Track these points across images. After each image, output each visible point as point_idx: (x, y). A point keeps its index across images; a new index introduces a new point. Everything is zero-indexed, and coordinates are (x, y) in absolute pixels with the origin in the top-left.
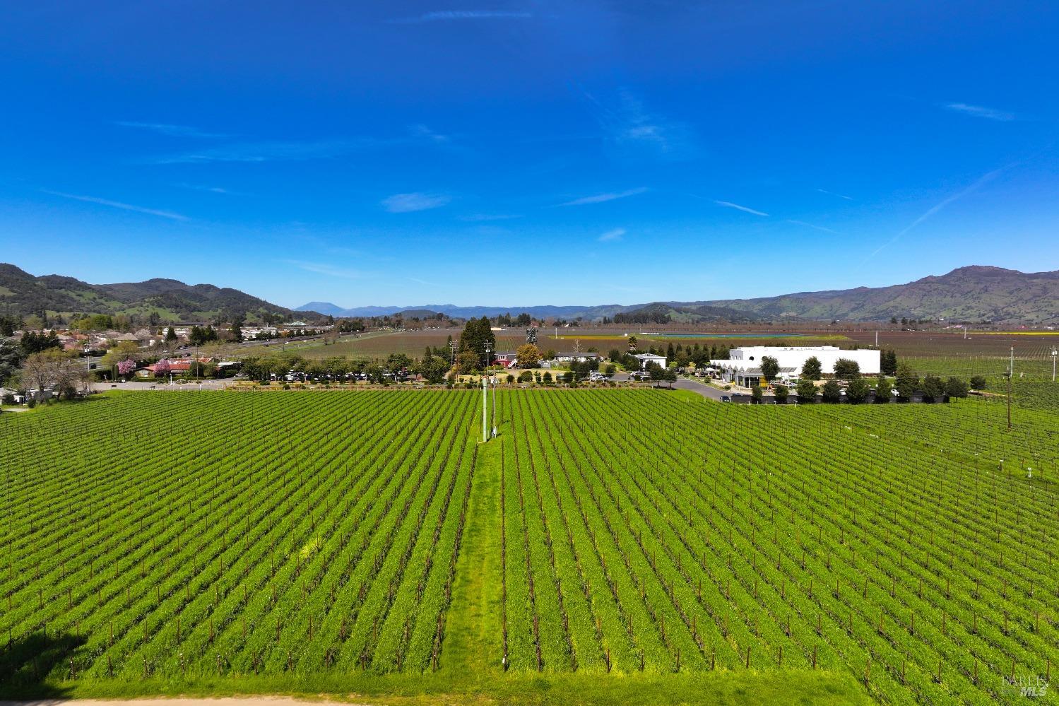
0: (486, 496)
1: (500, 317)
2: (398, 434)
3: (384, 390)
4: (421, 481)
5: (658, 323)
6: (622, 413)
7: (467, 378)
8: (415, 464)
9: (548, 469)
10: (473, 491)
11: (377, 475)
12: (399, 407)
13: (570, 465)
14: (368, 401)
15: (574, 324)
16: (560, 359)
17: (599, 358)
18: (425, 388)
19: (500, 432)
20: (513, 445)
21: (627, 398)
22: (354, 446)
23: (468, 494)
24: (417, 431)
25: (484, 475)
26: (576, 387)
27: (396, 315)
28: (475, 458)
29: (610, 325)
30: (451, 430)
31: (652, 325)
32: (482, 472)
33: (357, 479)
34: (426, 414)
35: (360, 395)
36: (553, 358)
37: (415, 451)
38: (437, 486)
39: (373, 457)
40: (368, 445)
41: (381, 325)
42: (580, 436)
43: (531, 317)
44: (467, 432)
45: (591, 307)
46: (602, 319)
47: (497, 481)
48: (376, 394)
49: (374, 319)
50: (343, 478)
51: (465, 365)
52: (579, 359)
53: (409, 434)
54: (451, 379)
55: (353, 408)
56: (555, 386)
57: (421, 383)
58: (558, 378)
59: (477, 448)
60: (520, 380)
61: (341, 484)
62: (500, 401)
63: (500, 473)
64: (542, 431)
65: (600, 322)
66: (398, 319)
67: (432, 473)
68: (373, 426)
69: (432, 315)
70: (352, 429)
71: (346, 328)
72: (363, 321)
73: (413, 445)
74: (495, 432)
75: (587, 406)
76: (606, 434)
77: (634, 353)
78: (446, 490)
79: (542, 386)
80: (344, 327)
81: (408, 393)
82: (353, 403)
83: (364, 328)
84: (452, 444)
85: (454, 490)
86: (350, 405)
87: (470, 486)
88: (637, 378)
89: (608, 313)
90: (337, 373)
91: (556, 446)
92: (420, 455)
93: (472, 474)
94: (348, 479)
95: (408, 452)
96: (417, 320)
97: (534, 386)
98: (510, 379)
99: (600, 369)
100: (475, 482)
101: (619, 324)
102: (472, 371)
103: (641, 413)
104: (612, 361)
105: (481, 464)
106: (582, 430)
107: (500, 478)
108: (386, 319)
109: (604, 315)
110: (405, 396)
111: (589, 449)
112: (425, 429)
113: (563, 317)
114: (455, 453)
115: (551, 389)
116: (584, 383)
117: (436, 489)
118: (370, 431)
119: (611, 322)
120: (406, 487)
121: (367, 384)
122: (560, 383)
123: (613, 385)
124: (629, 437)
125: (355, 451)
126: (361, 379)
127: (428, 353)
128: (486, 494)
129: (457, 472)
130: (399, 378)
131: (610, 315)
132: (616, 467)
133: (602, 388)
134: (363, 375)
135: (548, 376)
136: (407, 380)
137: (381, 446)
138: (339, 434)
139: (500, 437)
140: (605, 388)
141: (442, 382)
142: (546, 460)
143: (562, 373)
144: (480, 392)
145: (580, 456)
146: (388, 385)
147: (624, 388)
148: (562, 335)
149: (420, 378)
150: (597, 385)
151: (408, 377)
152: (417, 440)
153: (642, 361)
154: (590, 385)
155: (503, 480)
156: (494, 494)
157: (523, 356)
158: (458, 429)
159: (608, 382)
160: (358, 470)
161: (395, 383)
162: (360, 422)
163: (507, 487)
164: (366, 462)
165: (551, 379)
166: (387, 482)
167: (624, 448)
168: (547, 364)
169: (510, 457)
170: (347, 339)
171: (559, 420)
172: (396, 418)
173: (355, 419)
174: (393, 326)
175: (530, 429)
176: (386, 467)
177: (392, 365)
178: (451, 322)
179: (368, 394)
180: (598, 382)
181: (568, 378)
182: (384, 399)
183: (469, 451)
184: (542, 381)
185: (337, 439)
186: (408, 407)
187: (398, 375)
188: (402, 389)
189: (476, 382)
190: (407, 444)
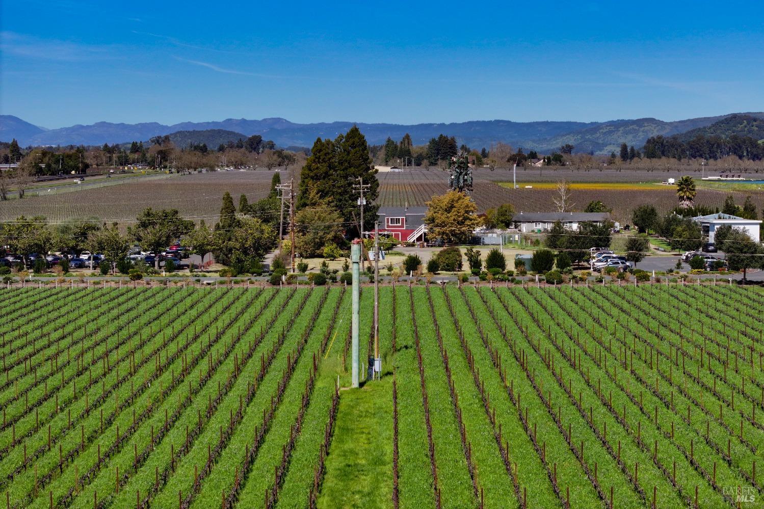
0: (359, 492)
1: (390, 142)
2: (161, 370)
3: (131, 286)
4: (213, 460)
5: (741, 157)
6: (663, 332)
7: (315, 264)
8: (200, 429)
9: (497, 439)
10: (330, 482)
11: (117, 448)
12: (165, 320)
13: (547, 432)
14: (97, 307)
15: (555, 160)
16: (525, 228)
17: (612, 226)
18: (222, 283)
19: (390, 369)
20: (418, 393)
21: (675, 302)
22: (67, 392)
23: (318, 486)
24: (204, 366)
25: (352, 452)
26: (560, 282)
27: (158, 141)
28: (333, 418)
29: (636, 162)
30: (280, 364)
31: (730, 160)
32: (349, 445)
33: (72, 455)
34: (223, 333)
35: (78, 295)
36: (508, 225)
37: (201, 403)
38: (248, 470)
39: (106, 414)
40: (97, 391)
41: (124, 161)
42: (570, 375)
43: (459, 143)
44: (316, 368)
45: (592, 124)
46: (618, 150)
47: (384, 463)
48: (113, 294)
49: (108, 150)
50: (40, 453)
51: (309, 236)
52: (567, 227)
53: (186, 371)
54: (279, 265)
55: (62, 321)
56: (513, 281)
57: (214, 272)
58: (519, 263)
59: (337, 399)
60: (433, 267)
61: (38, 464)
62: (389, 307)
63: (389, 449)
64: (484, 367)
65: (613, 156)
66: (162, 148)
67: (239, 445)
68: (107, 354)
69: (236, 142)
70: (62, 359)
71: (48, 166)
72: (86, 154)
73: (195, 392)
74: (377, 366)
75: (582, 317)
76: (628, 372)
77: (691, 213)
78: (270, 479)
79: (483, 279)
80: (43, 166)
81: (184, 293)
82: (64, 310)
83: (87, 166)
84: (282, 390)
85: (287, 478)
86: (56, 314)
87: (323, 471)
88: (697, 264)
89: (630, 137)
90: (28, 252)
91: (516, 396)
92: (211, 410)
93: (326, 449)
94: (54, 456)
95: (184, 406)
96: (204, 150)
97: (465, 280)
98: (412, 264)
99: (612, 246)
100: (334, 463)
101: (654, 160)
102: (326, 250)
103: (706, 332)
104: (642, 230)
105: (346, 430)
106: (573, 365)
107: (389, 456)
108: (136, 148)
109: (622, 141)
110: (178, 296)
111: (589, 400)
112: (220, 362)
113: (529, 146)
114: (290, 407)
115: (503, 286)
116: (578, 273)
117: (246, 478)
118: (100, 364)
119: (639, 155)
120: (179, 471)
121: (93, 275)
122: (523, 273)
123: (643, 277)
124: (678, 376)
125: (68, 403)
126: (81, 265)
127: (229, 208)
128: (358, 488)
129: (292, 446)
130: (163, 263)
131: (635, 141)
132: (649, 434)
133: (618, 285)
134: (84, 257)
135: (496, 260)
136: (181, 267)
137: (124, 392)
138: (33, 369)
139: (390, 379)
140: (624, 284)
141: (260, 271)
142: (493, 423)
143: (528, 254)
144: (344, 292)
145: (569, 415)
146: (139, 277)
147: (665, 284)
148: (529, 182)
149: (209, 264)
150: (607, 278)
151: (184, 262)
152: (203, 383)
153: (707, 230)
154: (590, 278)
155: (395, 461)
156: (375, 487)
157: (441, 217)
158: (296, 362)
159: (631, 272)
160: (73, 439)
161: (156, 273)
162: (78, 348)
163: (405, 474)
164: (92, 423)
165: (503, 266)
166: (139, 462)
167: (668, 399)
168: (494, 237)
169: (412, 417)
170: (49, 189)
171: (521, 344)
172: (159, 340)
173: (68, 340)
174: (151, 164)
175: (457, 362)
176: (136, 435)
177: (149, 235)
178: (280, 154)
179: (97, 294)
180: (609, 271)
181: (541, 263)
182: (131, 304)
183: (320, 405)
184: (484, 269)
185: (30, 379)
186: (185, 319)
187: (162, 259)
188: (172, 286)
189: (336, 272)
190: (182, 391)
